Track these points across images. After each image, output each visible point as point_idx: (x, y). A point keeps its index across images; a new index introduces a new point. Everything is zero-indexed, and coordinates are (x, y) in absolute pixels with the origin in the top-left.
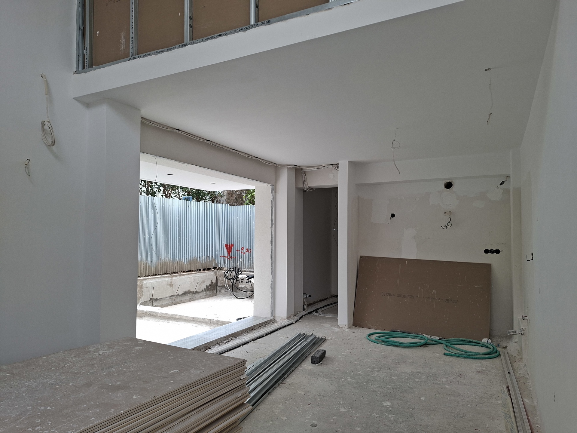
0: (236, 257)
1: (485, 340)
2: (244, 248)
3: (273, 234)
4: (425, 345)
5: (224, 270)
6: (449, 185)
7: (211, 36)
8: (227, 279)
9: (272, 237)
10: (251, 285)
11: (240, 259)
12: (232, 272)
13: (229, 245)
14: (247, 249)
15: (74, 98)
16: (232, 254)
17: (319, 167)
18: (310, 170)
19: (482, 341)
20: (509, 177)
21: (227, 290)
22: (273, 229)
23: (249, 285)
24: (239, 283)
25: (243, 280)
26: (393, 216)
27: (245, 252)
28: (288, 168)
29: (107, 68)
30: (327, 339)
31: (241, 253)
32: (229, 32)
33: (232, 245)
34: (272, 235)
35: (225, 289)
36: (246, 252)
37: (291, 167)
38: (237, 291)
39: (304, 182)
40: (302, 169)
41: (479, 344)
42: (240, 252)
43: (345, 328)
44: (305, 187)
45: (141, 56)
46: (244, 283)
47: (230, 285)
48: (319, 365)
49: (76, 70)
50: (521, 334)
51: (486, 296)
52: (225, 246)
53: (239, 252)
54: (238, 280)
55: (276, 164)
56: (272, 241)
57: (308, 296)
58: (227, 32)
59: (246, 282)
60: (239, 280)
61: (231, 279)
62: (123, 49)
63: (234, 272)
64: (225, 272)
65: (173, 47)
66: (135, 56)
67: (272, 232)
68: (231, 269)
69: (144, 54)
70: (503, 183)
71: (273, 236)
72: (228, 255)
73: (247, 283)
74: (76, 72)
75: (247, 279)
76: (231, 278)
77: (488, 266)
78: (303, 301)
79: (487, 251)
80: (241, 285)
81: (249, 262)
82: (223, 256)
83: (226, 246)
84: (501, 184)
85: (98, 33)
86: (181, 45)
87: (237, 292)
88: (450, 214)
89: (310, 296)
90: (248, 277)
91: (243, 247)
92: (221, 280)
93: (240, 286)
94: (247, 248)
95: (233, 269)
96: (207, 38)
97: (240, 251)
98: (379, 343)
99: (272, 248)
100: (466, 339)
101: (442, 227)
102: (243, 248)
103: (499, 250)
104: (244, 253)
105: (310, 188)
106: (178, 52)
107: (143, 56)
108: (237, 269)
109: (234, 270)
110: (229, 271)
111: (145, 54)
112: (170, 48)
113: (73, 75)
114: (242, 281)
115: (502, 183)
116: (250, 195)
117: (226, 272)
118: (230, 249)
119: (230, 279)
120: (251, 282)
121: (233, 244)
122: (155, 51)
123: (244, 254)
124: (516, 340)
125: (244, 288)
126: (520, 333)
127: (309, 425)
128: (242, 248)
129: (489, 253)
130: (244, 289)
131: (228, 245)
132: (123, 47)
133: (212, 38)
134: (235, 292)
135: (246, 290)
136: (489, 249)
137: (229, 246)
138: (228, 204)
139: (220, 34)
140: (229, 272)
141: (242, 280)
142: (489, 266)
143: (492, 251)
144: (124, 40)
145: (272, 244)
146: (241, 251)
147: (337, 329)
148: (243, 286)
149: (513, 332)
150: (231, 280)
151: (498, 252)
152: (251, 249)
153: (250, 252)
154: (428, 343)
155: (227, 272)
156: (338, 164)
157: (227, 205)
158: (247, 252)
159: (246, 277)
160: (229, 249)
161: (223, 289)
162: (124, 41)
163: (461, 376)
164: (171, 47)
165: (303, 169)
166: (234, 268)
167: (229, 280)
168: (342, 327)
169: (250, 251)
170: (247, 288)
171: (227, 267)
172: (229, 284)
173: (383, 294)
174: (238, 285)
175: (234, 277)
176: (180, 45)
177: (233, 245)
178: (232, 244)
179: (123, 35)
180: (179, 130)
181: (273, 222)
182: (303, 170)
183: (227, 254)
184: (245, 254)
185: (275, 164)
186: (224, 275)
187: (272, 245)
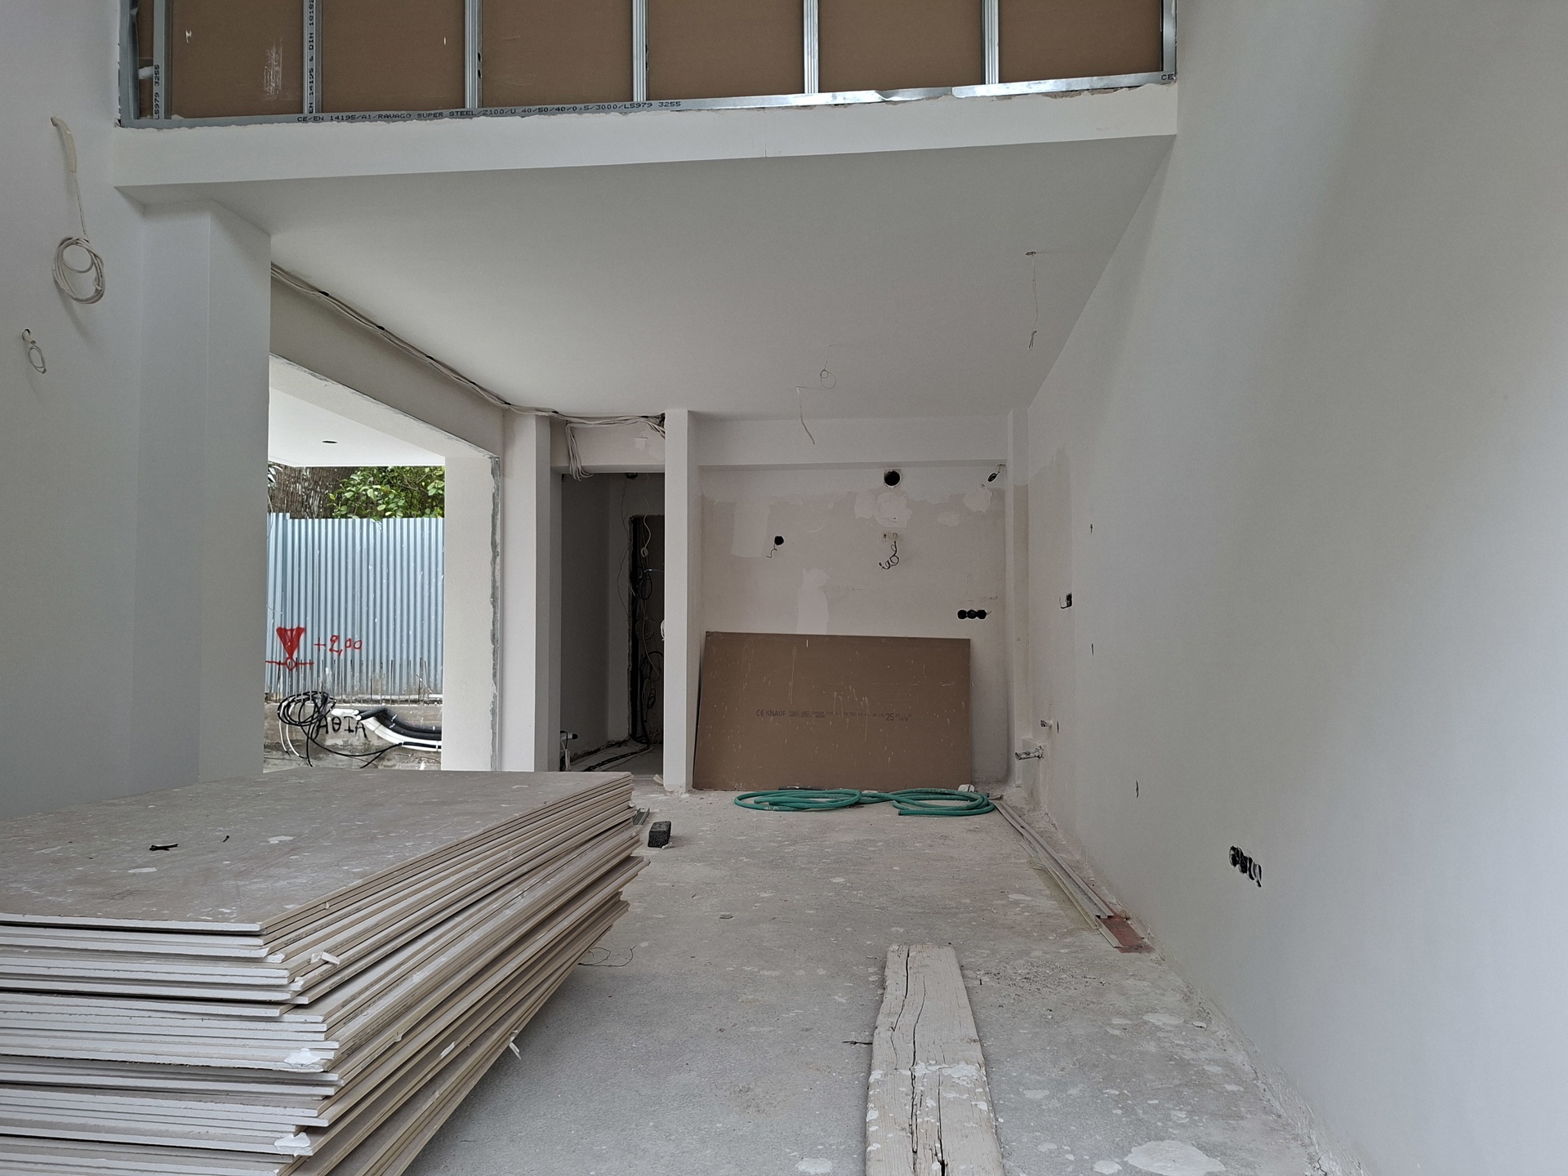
0: (311, 664)
1: (963, 788)
2: (338, 638)
3: (498, 579)
4: (857, 804)
5: (276, 702)
6: (892, 478)
7: (538, 107)
8: (290, 723)
9: (494, 587)
10: (365, 736)
11: (327, 669)
12: (303, 704)
13: (292, 630)
14: (350, 640)
15: (117, 188)
16: (300, 654)
17: (613, 420)
18: (591, 426)
19: (959, 789)
20: (1004, 466)
21: (287, 756)
22: (498, 567)
23: (359, 737)
24: (327, 732)
25: (340, 724)
26: (779, 541)
27: (342, 647)
28: (537, 416)
29: (234, 130)
30: (653, 813)
31: (329, 653)
32: (582, 106)
33: (300, 631)
34: (494, 581)
35: (280, 753)
36: (346, 647)
37: (544, 414)
38: (321, 756)
39: (571, 455)
40: (567, 422)
41: (953, 797)
42: (325, 651)
43: (680, 793)
44: (574, 467)
45: (340, 118)
46: (342, 732)
47: (297, 741)
48: (668, 848)
49: (119, 118)
50: (1038, 757)
51: (963, 703)
52: (275, 632)
53: (322, 648)
54: (324, 726)
55: (510, 404)
56: (493, 596)
57: (570, 736)
58: (577, 106)
59: (350, 731)
60: (326, 726)
61: (304, 722)
62: (276, 89)
63: (310, 705)
64: (280, 706)
65: (433, 112)
66: (321, 115)
67: (496, 574)
68: (298, 695)
69: (350, 114)
70: (994, 477)
71: (498, 584)
72: (288, 658)
73: (353, 731)
74: (119, 121)
75: (359, 718)
76: (302, 720)
77: (965, 644)
78: (561, 748)
79: (962, 615)
80: (332, 738)
81: (357, 674)
82: (272, 662)
83: (282, 632)
84: (990, 480)
85: (187, 34)
86: (457, 112)
87: (320, 759)
88: (894, 539)
89: (575, 737)
90: (360, 712)
91: (336, 634)
92: (268, 729)
93: (329, 742)
94: (349, 636)
95: (304, 697)
96: (527, 108)
97: (325, 645)
98: (766, 808)
99: (495, 613)
100: (929, 790)
101: (880, 564)
102: (335, 639)
103: (984, 611)
104: (339, 652)
105: (584, 471)
106: (447, 127)
107: (344, 118)
108: (319, 696)
109: (308, 699)
110: (293, 701)
111: (353, 113)
112: (425, 113)
113: (116, 129)
114: (336, 727)
115: (992, 478)
116: (350, 491)
117: (284, 704)
118: (295, 640)
119: (300, 724)
120: (364, 729)
121: (302, 626)
122: (384, 113)
123: (339, 655)
124: (1018, 782)
125: (344, 747)
126: (1037, 754)
127: (717, 918)
128: (333, 636)
129: (967, 618)
130: (343, 749)
131: (286, 630)
132: (274, 85)
133: (540, 111)
134: (315, 759)
135: (350, 751)
136: (967, 610)
137: (289, 633)
138: (288, 515)
139: (560, 106)
140: (293, 705)
141: (336, 724)
142: (967, 642)
143: (972, 614)
144: (277, 69)
145: (494, 603)
146: (329, 647)
147: (662, 797)
148: (340, 742)
149: (1026, 753)
150: (302, 726)
151: (982, 614)
152: (361, 641)
153: (360, 648)
154: (861, 801)
155: (288, 706)
156: (663, 417)
157: (284, 516)
158: (349, 650)
159: (357, 712)
160: (291, 641)
161: (274, 752)
162: (277, 72)
163: (945, 837)
164: (428, 112)
165: (571, 422)
166: (310, 694)
167: (297, 725)
168: (671, 792)
169: (357, 645)
170: (351, 745)
171: (284, 695)
172: (295, 738)
173: (759, 713)
174: (325, 740)
175: (312, 716)
176: (454, 110)
177: (305, 630)
178: (299, 628)
179: (274, 56)
180: (327, 294)
181: (499, 549)
182: (572, 425)
183: (284, 654)
184: (342, 654)
185: (506, 403)
186: (279, 714)
187: (494, 607)
